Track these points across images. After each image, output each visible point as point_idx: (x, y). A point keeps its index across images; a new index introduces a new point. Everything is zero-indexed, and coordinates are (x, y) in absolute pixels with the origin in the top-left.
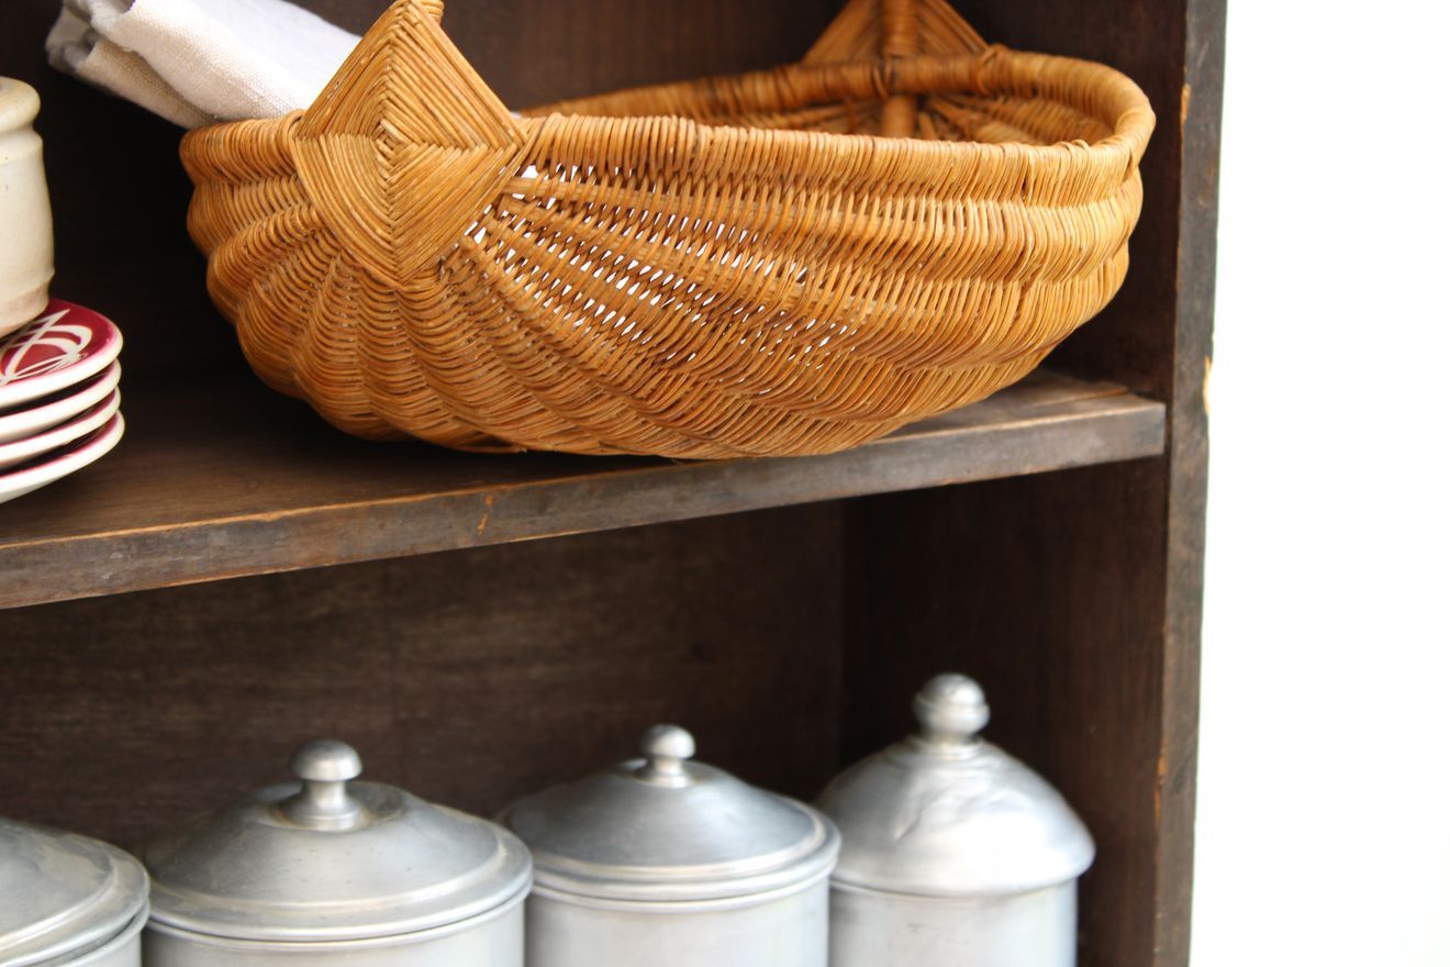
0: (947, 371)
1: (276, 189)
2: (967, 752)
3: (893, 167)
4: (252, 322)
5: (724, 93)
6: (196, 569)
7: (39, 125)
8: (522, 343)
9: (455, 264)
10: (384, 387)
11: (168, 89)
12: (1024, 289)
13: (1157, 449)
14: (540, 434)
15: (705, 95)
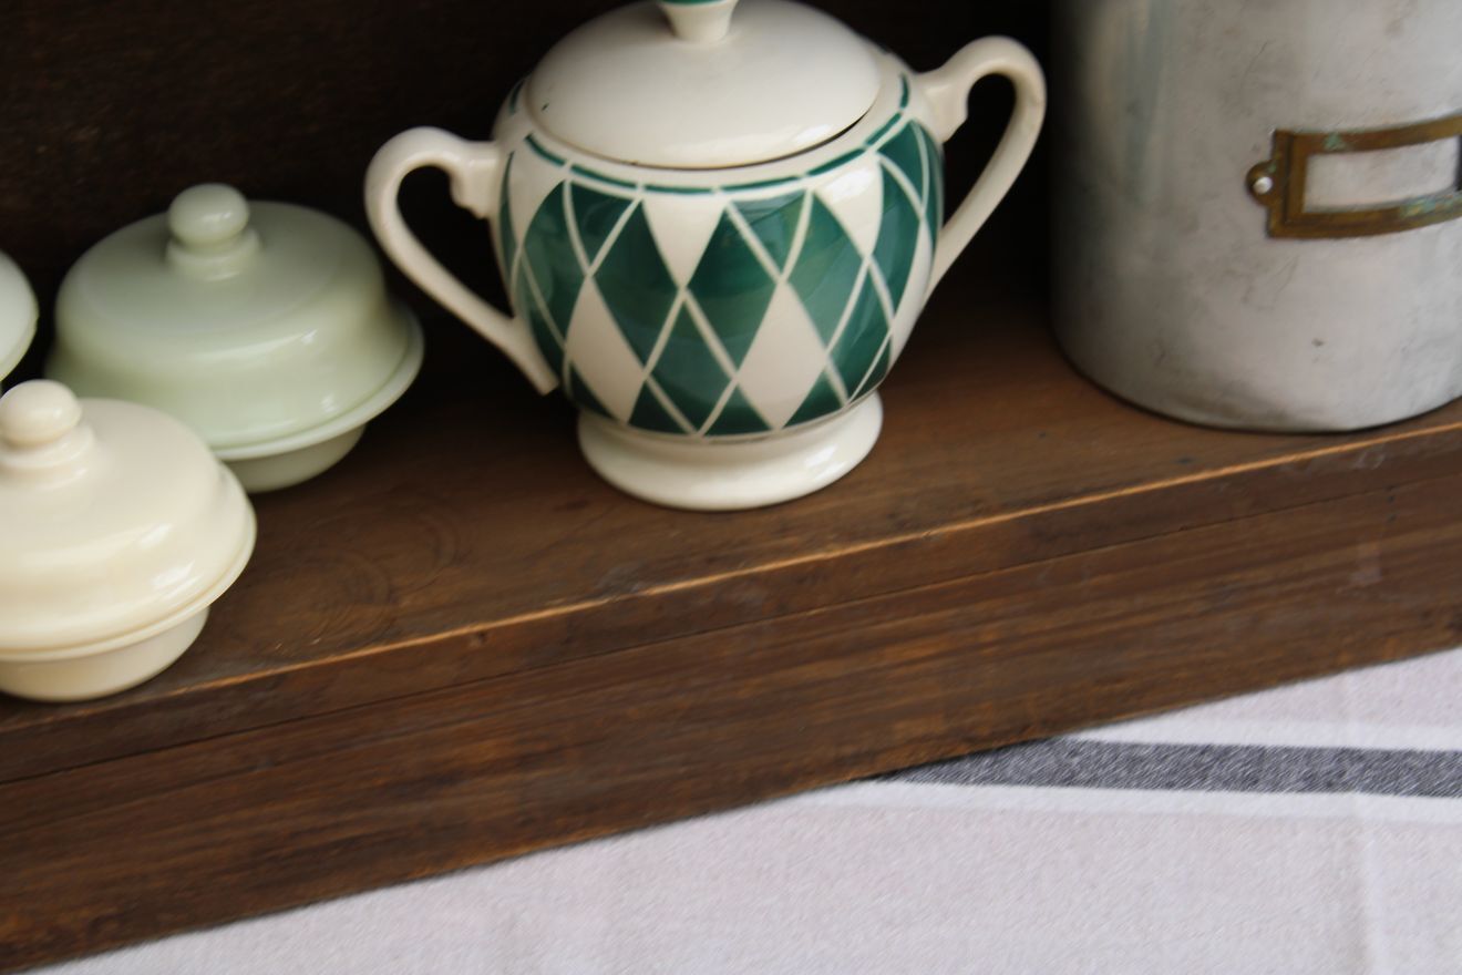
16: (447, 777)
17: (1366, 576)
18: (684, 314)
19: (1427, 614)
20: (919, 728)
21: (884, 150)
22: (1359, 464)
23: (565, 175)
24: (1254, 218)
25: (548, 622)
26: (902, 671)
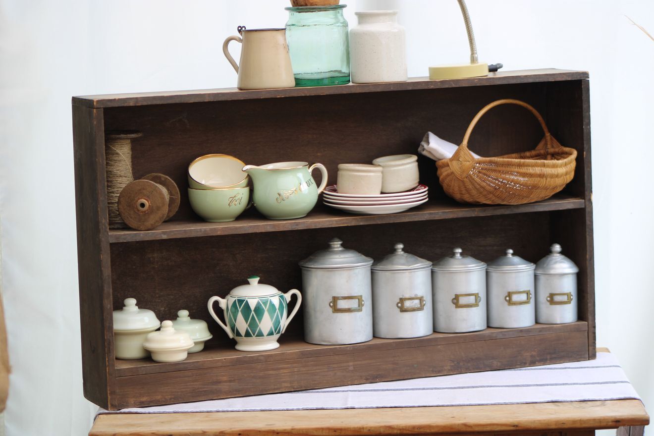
0: (537, 190)
1: (447, 168)
2: (558, 255)
3: (524, 163)
4: (445, 186)
5: (522, 155)
6: (437, 217)
7: (417, 161)
8: (478, 187)
9: (469, 177)
10: (461, 194)
11: (434, 156)
12: (546, 179)
13: (583, 207)
14: (483, 201)
15: (519, 155)
16: (219, 382)
17: (351, 368)
18: (253, 315)
19: (361, 377)
20: (286, 385)
21: (280, 296)
22: (348, 349)
23: (236, 299)
24: (331, 310)
25: (234, 358)
26: (283, 374)
